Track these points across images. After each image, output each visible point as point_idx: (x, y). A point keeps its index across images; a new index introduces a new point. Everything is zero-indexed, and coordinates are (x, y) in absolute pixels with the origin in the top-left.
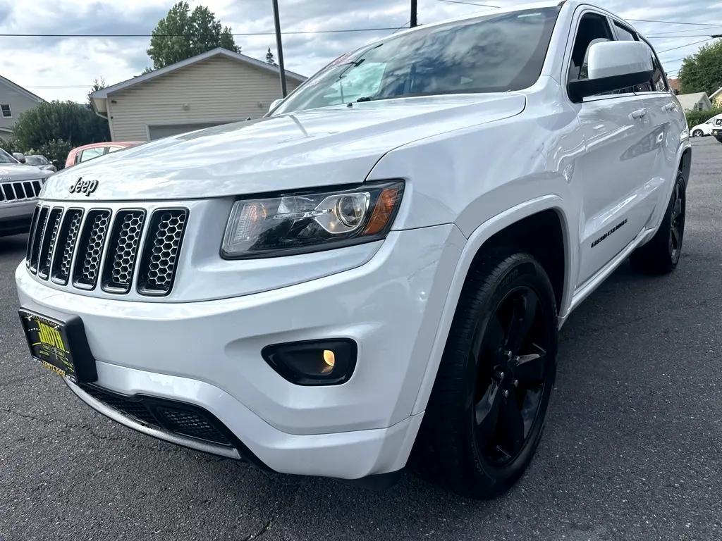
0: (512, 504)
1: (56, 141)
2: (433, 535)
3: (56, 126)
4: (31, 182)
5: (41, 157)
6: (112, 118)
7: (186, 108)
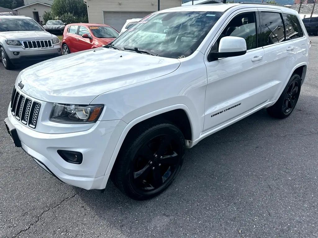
0: (150, 204)
1: (67, 14)
2: (121, 208)
3: (68, 7)
4: (47, 40)
5: (60, 21)
6: (88, 7)
7: (120, 4)
